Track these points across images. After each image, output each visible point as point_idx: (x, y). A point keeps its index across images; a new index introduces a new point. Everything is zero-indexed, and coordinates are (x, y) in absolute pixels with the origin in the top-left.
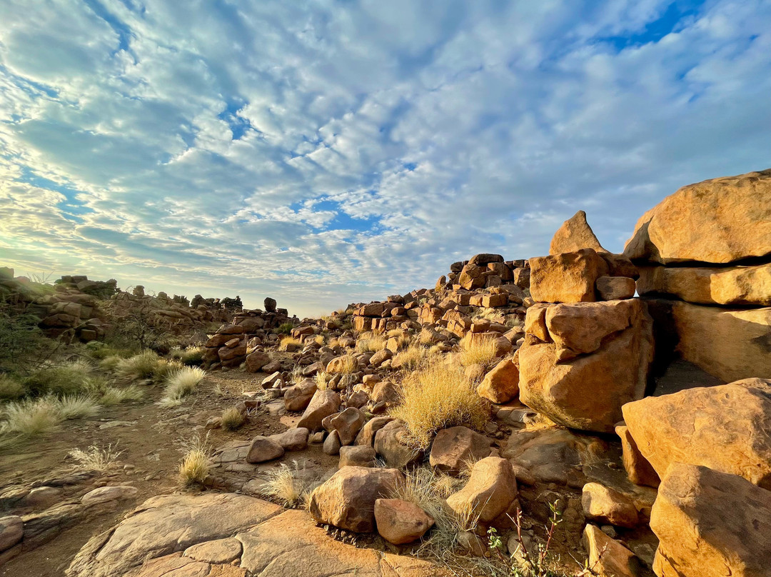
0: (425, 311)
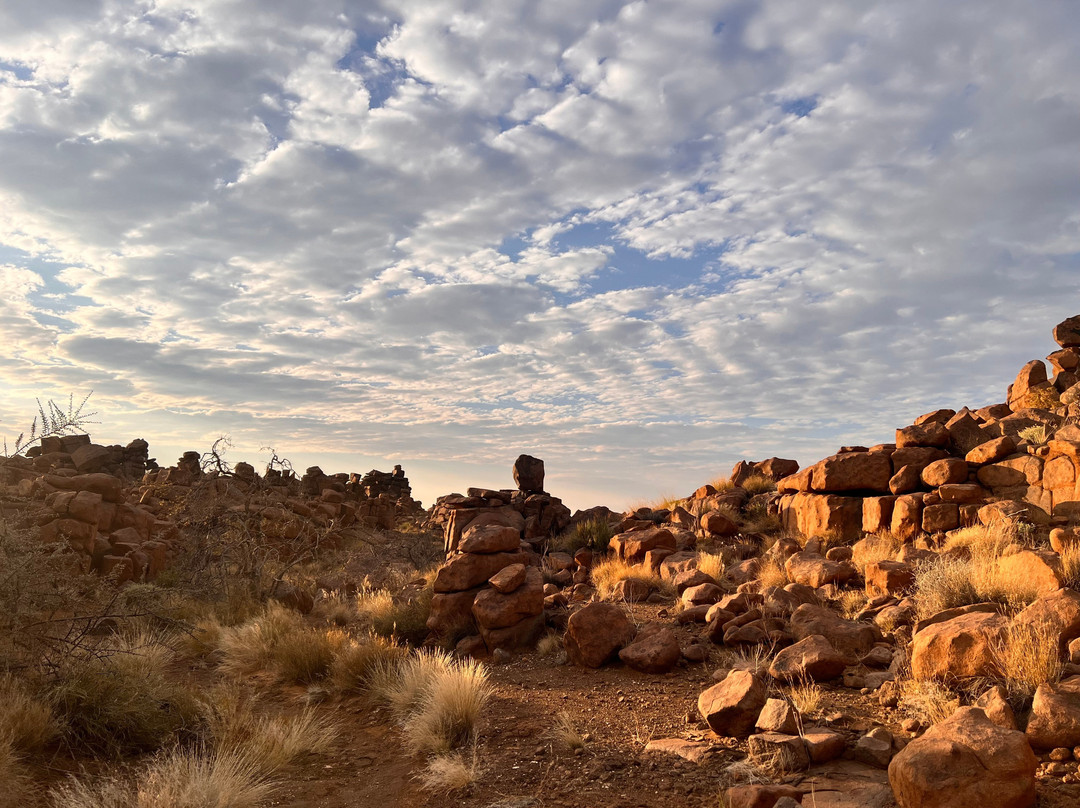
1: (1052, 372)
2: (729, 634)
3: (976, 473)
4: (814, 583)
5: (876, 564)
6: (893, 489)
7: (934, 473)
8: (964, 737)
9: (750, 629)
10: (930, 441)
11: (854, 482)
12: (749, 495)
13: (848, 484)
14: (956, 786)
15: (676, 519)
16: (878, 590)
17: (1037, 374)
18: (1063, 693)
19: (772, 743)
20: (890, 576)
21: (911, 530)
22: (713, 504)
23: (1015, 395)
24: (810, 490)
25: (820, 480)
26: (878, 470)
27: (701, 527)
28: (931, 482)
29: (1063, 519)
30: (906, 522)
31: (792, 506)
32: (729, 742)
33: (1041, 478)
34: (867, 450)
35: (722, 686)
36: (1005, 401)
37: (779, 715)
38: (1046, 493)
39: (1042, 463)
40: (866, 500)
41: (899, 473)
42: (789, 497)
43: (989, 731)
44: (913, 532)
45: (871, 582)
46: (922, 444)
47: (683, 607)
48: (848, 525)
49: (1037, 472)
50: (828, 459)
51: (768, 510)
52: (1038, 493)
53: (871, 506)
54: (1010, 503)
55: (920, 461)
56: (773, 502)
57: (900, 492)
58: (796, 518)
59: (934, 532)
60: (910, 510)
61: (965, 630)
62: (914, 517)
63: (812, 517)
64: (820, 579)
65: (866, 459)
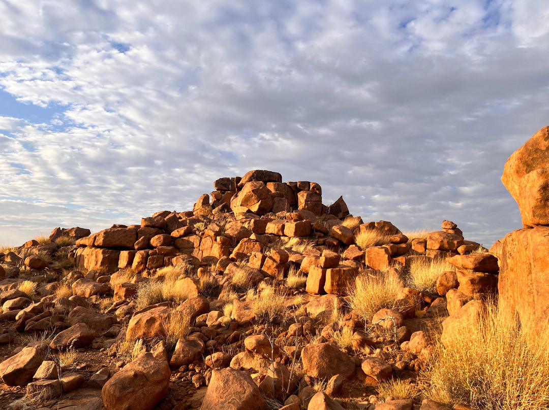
0: (207, 242)
1: (211, 200)
2: (29, 326)
3: (174, 241)
4: (87, 295)
5: (121, 285)
6: (136, 247)
7: (155, 241)
8: (140, 367)
9: (43, 322)
10: (157, 225)
11: (118, 243)
12: (58, 247)
13: (114, 243)
14: (133, 392)
15: (8, 260)
16: (120, 297)
17: (206, 199)
18: (188, 341)
19: (41, 386)
20: (127, 290)
21: (141, 267)
22: (35, 251)
23: (196, 208)
24: (93, 246)
25: (100, 241)
26: (130, 237)
27: (24, 264)
28: (154, 245)
29: (205, 263)
30: (140, 264)
31: (83, 254)
32: (15, 389)
33: (199, 245)
34: (127, 227)
35: (15, 357)
36: (192, 210)
37: (48, 370)
38: (200, 252)
39: (201, 238)
40: (122, 252)
41: (140, 240)
42: (82, 249)
43: (152, 362)
44: (142, 269)
45: (117, 294)
46: (153, 227)
47: (3, 312)
48: (111, 265)
49: (198, 243)
50: (105, 230)
51: (69, 255)
52: (198, 252)
53: (124, 255)
54: (185, 256)
55: (151, 234)
56: (72, 251)
57: (139, 249)
58: (84, 260)
59: (152, 268)
60: (142, 258)
61: (153, 316)
62: (144, 261)
63: (92, 260)
64: (90, 293)
65: (125, 232)
